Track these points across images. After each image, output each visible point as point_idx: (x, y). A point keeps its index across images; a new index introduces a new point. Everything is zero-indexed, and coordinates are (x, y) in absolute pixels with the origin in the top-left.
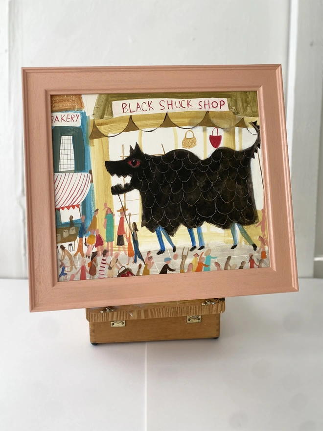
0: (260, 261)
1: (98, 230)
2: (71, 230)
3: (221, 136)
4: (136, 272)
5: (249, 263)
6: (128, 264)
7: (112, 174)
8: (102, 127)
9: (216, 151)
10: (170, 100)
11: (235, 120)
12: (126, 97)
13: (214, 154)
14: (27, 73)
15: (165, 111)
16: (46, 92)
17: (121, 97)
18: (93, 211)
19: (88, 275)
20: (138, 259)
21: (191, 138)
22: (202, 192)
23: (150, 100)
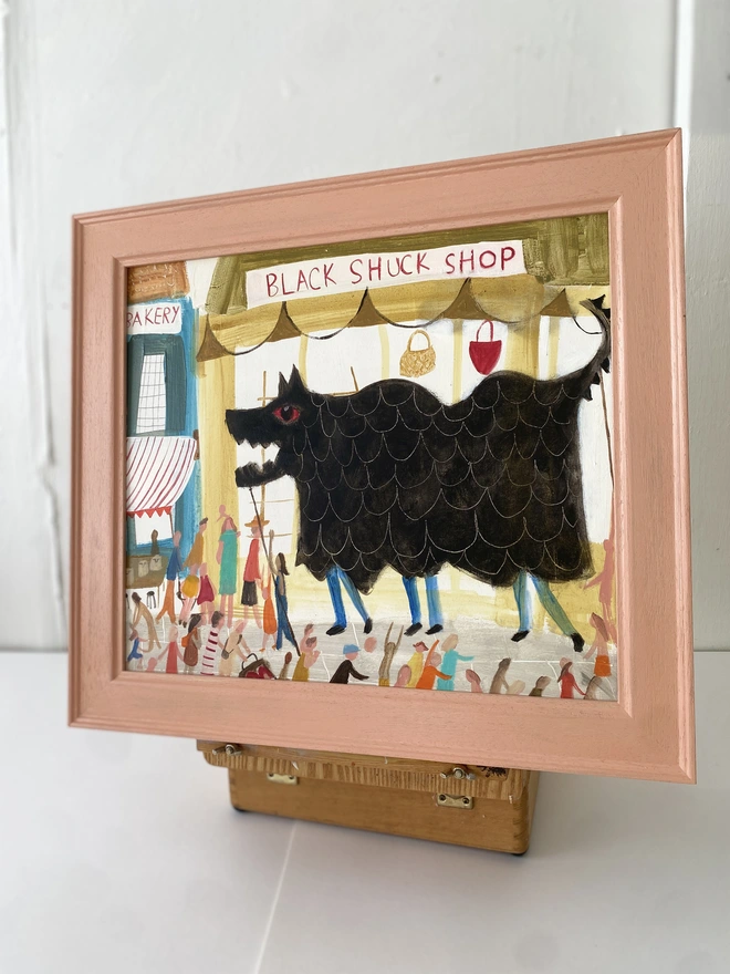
0: (592, 683)
1: (205, 564)
2: (153, 561)
3: (499, 343)
4: (279, 672)
5: (560, 684)
6: (262, 650)
7: (239, 440)
8: (224, 332)
9: (484, 383)
10: (374, 257)
11: (541, 296)
12: (276, 258)
13: (478, 391)
14: (82, 225)
15: (361, 287)
16: (116, 262)
17: (265, 259)
18: (197, 523)
19: (181, 664)
20: (285, 641)
21: (422, 352)
22: (442, 486)
23: (328, 261)
